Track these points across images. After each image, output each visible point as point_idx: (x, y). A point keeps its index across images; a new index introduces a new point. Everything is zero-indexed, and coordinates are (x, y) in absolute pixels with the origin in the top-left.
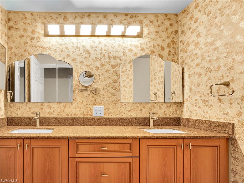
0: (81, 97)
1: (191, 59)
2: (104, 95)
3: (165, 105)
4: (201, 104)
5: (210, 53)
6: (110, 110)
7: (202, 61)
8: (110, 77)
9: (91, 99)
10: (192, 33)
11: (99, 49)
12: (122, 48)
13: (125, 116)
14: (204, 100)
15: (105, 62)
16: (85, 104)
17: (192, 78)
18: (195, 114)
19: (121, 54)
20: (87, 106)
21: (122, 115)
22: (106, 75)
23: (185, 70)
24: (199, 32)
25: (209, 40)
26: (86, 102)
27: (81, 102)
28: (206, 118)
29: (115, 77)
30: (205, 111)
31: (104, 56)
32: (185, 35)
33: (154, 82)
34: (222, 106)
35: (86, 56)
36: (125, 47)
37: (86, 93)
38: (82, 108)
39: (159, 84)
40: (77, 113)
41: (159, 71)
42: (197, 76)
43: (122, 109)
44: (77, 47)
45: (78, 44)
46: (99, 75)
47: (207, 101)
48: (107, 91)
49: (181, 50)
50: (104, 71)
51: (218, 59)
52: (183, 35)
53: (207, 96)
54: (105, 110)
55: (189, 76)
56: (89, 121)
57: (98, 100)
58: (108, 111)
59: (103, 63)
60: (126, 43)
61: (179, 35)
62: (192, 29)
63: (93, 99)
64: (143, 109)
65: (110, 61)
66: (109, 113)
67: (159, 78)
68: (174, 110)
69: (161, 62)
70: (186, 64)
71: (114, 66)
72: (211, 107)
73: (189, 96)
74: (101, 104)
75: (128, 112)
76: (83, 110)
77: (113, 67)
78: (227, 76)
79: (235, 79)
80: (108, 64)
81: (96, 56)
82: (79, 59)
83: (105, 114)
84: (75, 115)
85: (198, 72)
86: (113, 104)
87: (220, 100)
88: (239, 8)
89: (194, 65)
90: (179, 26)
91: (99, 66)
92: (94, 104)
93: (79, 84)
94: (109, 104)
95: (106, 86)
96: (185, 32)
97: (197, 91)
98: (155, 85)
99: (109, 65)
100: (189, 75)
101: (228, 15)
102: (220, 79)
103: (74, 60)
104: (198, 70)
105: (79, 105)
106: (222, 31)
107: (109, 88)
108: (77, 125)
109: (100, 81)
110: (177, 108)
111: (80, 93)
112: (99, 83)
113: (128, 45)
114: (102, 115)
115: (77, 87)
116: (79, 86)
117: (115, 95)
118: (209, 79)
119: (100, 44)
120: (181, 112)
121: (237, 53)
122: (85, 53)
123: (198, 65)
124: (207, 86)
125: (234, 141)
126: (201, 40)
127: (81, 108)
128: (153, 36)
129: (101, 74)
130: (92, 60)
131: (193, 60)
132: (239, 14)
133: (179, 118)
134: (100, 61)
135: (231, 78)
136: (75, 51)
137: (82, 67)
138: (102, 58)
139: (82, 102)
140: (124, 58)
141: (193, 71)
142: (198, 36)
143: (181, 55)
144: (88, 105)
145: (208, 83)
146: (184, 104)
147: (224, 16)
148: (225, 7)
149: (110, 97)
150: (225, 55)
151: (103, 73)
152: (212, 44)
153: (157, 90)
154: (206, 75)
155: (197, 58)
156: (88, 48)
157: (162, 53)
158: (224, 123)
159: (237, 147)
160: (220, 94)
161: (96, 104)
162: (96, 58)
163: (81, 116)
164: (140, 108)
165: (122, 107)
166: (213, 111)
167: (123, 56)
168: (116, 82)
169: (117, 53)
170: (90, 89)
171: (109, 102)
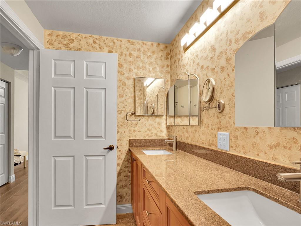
2: (230, 113)
6: (238, 141)
9: (216, 120)
16: (210, 128)
21: (258, 155)
26: (212, 125)
31: (230, 43)
45: (204, 44)
54: (231, 139)
57: (223, 122)
58: (235, 142)
66: (236, 146)
74: (226, 128)
75: (269, 149)
83: (232, 147)
105: (206, 129)
114: (228, 149)
122: (211, 52)
130: (217, 58)
136: (202, 54)
137: (208, 75)
139: (208, 125)
144: (213, 130)
151: (228, 75)
161: (220, 129)
162: (221, 52)
165: (258, 137)
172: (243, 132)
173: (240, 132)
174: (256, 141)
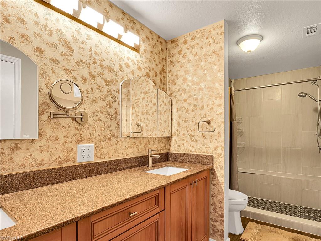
0: (54, 128)
1: (179, 93)
2: (94, 126)
3: (157, 139)
4: (188, 139)
5: (196, 92)
6: (103, 150)
7: (189, 97)
8: (103, 98)
9: (73, 132)
10: (181, 67)
11: (87, 48)
12: (118, 58)
13: (121, 157)
14: (191, 135)
15: (96, 72)
16: (61, 141)
17: (180, 112)
18: (182, 148)
19: (117, 67)
20: (66, 145)
21: (118, 156)
22: (98, 93)
23: (174, 103)
24: (187, 69)
25: (195, 79)
26: (65, 137)
27: (53, 138)
28: (192, 152)
29: (109, 99)
30: (192, 146)
31: (95, 62)
32: (173, 66)
33: (136, 110)
34: (205, 140)
35: (65, 52)
36: (122, 58)
37: (65, 122)
38: (57, 149)
39: (143, 114)
40: (46, 159)
41: (143, 98)
42: (185, 111)
43: (118, 146)
44: (46, 27)
45: (47, 22)
46: (87, 91)
47: (193, 136)
48: (99, 119)
49: (169, 81)
50: (95, 87)
51: (202, 99)
52: (172, 66)
53: (193, 131)
54: (96, 149)
55: (178, 110)
56: (71, 172)
57: (85, 134)
58: (100, 151)
59: (93, 73)
60: (123, 52)
61: (168, 64)
62: (180, 63)
63: (77, 132)
64: (140, 146)
65: (104, 73)
66: (101, 155)
67: (143, 106)
68: (164, 145)
69: (145, 88)
70: (175, 97)
71: (108, 81)
72: (196, 141)
73: (177, 130)
74: (90, 140)
75: (124, 150)
76: (57, 153)
77: (107, 83)
78: (209, 115)
79: (214, 118)
80: (100, 76)
81: (83, 58)
82: (49, 53)
83: (96, 156)
84: (40, 164)
85: (186, 107)
86: (107, 140)
87: (204, 136)
88: (218, 61)
89: (182, 100)
90: (168, 55)
91: (87, 76)
92: (79, 141)
93: (49, 101)
94: (102, 140)
95: (97, 111)
96: (173, 63)
97: (185, 125)
98: (138, 114)
99: (102, 78)
100: (177, 108)
101: (210, 63)
102: (203, 117)
103: (40, 51)
104: (186, 105)
105: (50, 143)
106: (205, 75)
107: (102, 115)
108: (48, 185)
109: (88, 102)
110: (166, 142)
111: (53, 121)
112: (87, 105)
113: (124, 57)
114: (93, 159)
115: (46, 107)
116: (50, 107)
117: (109, 126)
118: (195, 115)
119: (89, 40)
120: (169, 146)
121: (216, 97)
122: (63, 46)
123: (185, 100)
124: (193, 122)
125: (213, 170)
126: (189, 77)
127: (53, 151)
128: (149, 56)
129: (89, 90)
130: (76, 62)
131: (181, 95)
132: (217, 66)
133: (168, 153)
134: (89, 68)
135: (212, 118)
136: (41, 33)
137: (56, 70)
138: (92, 64)
139: (57, 139)
140: (120, 74)
141: (181, 105)
142: (187, 72)
143: (170, 86)
144: (67, 143)
145: (194, 119)
146: (171, 138)
147: (207, 63)
148: (208, 55)
149: (102, 129)
150: (207, 96)
151: (92, 90)
152: (198, 84)
153: (139, 120)
154: (192, 111)
155: (185, 93)
156: (69, 38)
157: (155, 79)
158: (207, 156)
159: (215, 175)
160: (204, 130)
161: (81, 141)
162: (82, 61)
163: (55, 166)
164: (137, 144)
165: (118, 144)
166: (198, 146)
167: (119, 70)
168: (110, 107)
169: (112, 63)
170: (72, 113)
171: (101, 137)
172: (107, 142)
173: (105, 142)
174: (117, 147)
